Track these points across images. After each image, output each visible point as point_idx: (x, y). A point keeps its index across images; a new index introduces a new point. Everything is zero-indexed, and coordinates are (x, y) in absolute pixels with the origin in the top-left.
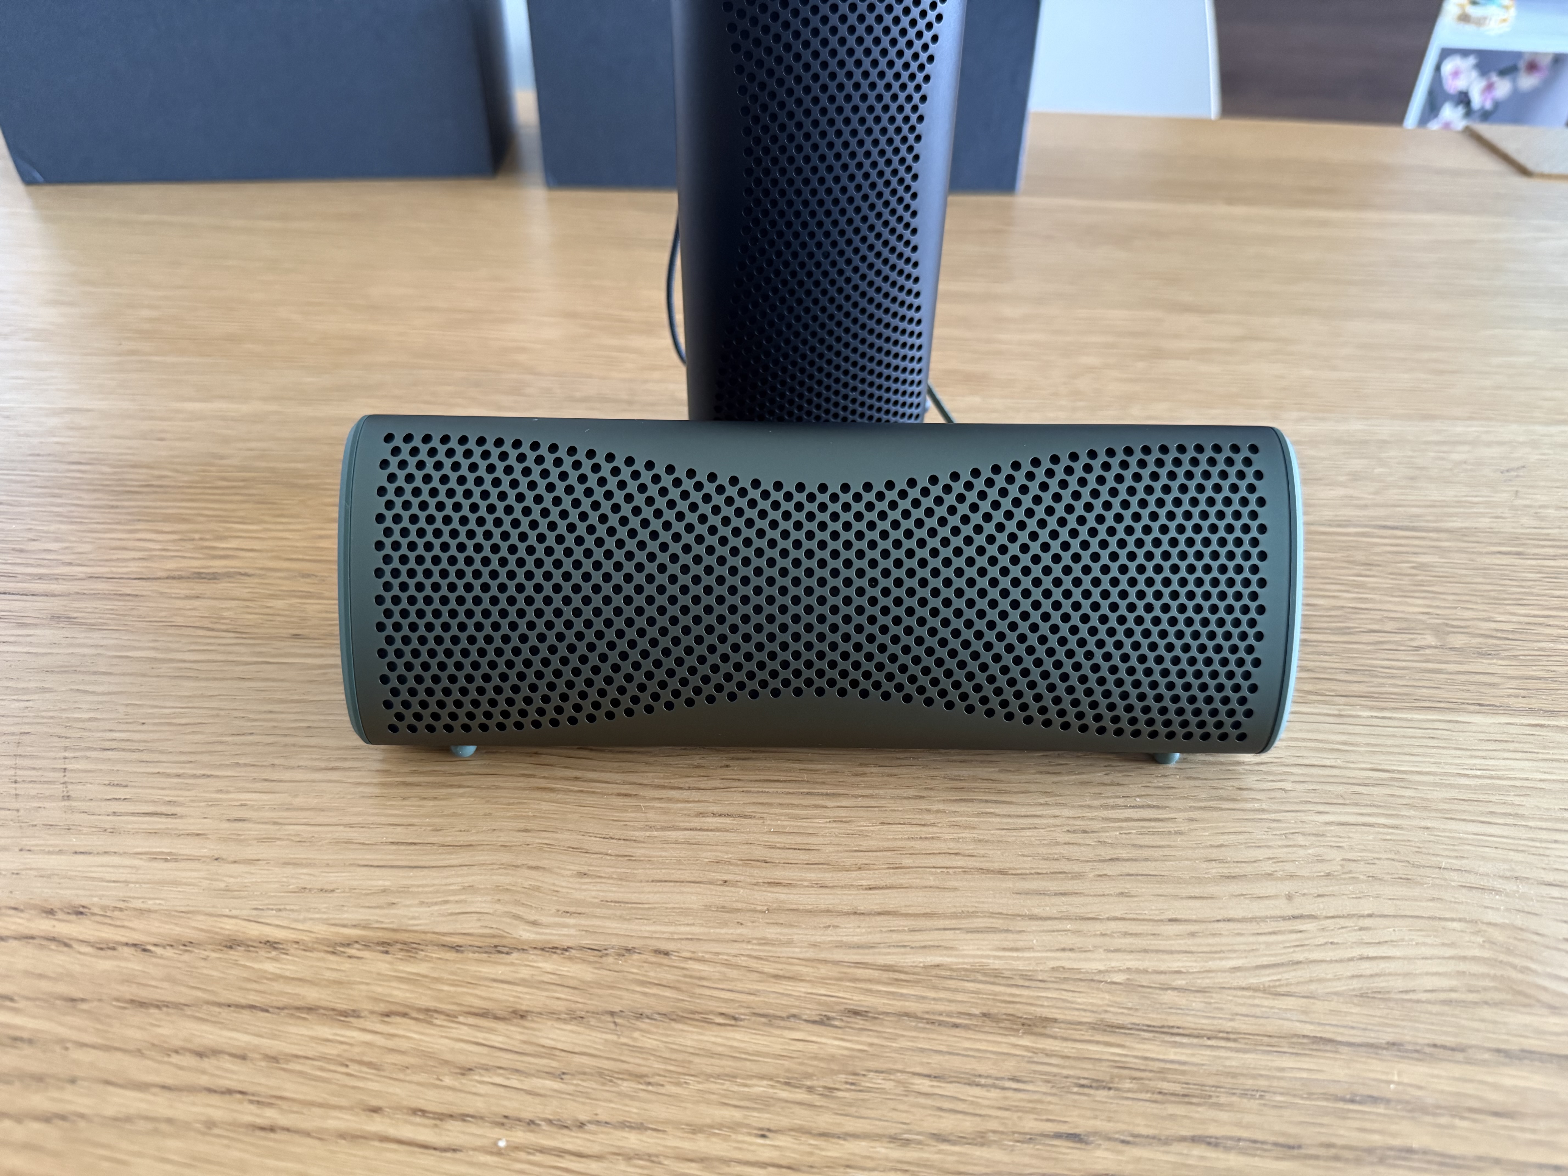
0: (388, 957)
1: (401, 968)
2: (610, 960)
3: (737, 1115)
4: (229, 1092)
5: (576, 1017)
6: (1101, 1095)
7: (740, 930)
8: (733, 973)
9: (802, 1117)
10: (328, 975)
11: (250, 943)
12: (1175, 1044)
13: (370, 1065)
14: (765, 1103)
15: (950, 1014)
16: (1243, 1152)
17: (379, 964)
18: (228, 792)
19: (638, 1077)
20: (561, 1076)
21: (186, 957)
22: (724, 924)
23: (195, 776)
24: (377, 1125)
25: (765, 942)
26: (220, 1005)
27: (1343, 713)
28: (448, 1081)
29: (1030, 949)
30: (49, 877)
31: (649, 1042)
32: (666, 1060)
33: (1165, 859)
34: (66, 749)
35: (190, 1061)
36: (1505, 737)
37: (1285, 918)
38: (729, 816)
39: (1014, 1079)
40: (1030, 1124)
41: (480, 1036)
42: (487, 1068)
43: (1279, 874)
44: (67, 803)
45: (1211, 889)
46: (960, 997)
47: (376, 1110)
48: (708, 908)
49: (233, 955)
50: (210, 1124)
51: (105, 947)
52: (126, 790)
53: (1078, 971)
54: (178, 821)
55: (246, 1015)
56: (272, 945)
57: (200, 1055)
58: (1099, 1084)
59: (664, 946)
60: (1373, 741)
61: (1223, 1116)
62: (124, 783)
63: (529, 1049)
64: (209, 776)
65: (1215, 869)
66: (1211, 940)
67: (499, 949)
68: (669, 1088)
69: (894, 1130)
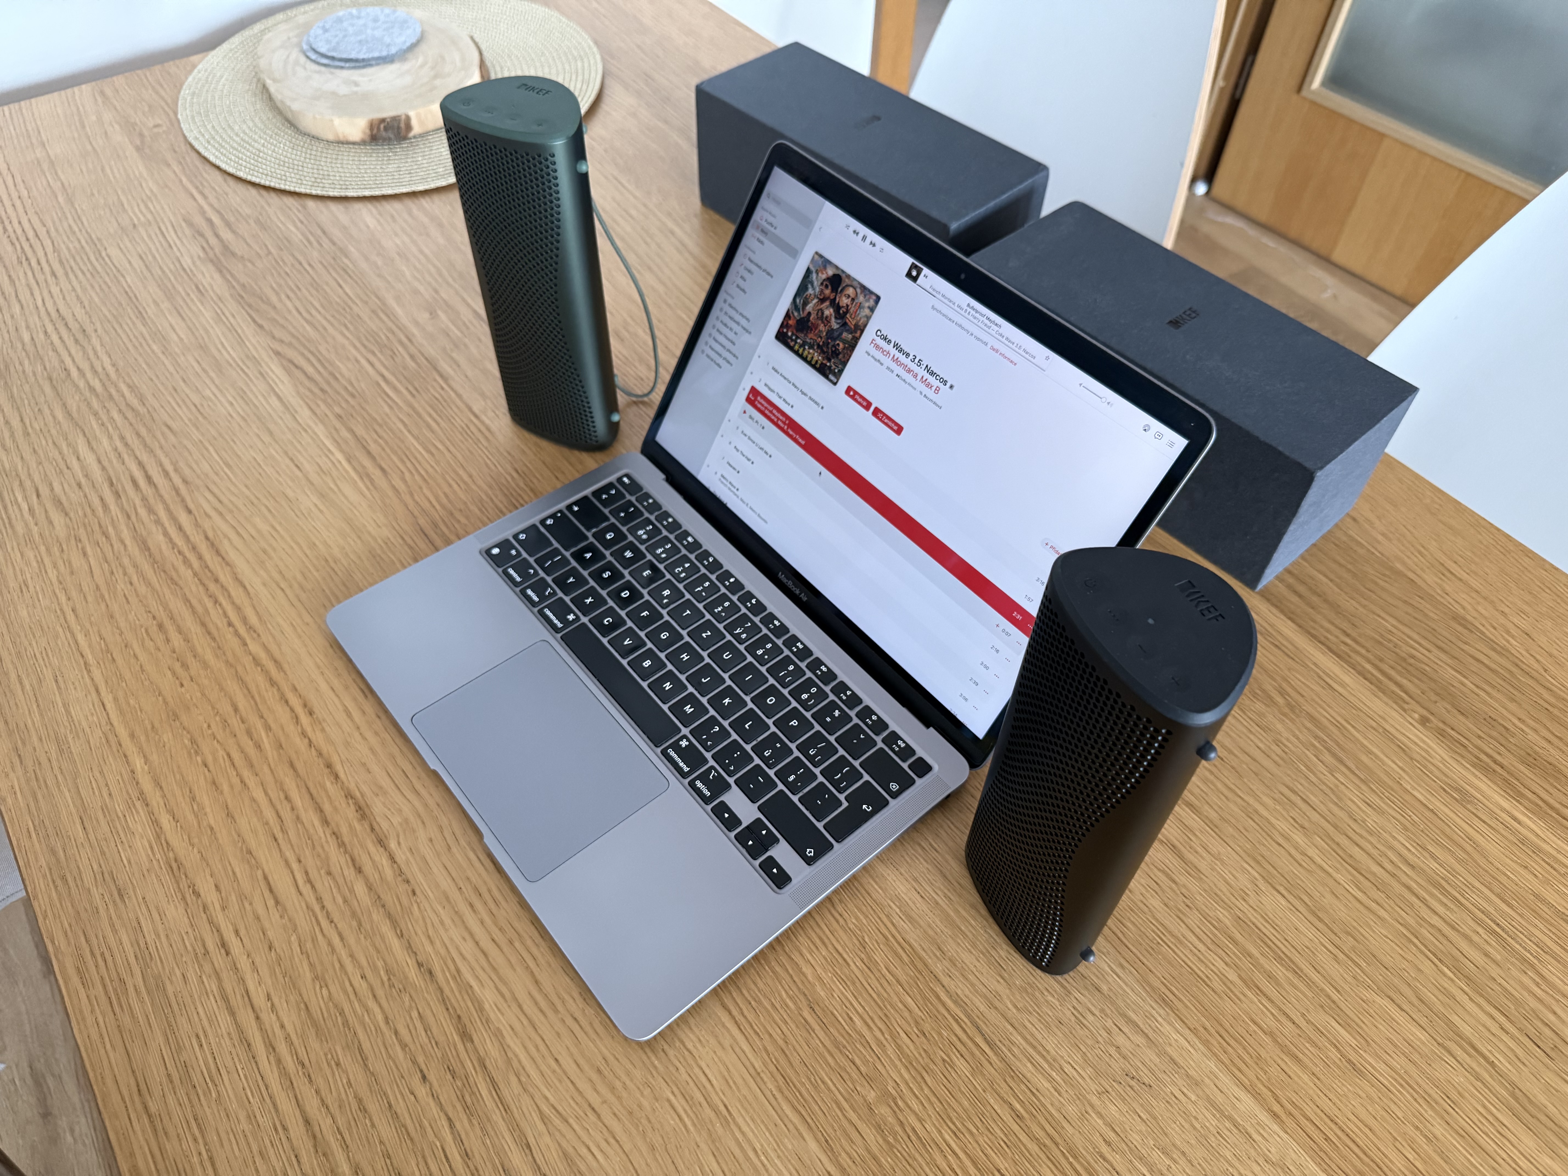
0: (355, 814)
1: (354, 821)
2: (400, 879)
4: (280, 817)
5: (370, 888)
6: (449, 1077)
8: (421, 922)
9: (377, 984)
11: (333, 771)
12: (490, 1091)
13: (314, 845)
14: (374, 969)
15: (451, 1004)
16: (454, 1139)
19: (360, 925)
20: (345, 901)
21: (316, 759)
22: (441, 903)
24: (295, 866)
25: (442, 923)
26: (306, 786)
27: (762, 1073)
28: (323, 872)
29: (503, 1014)
31: (375, 916)
32: (372, 928)
36: (807, 1162)
39: (436, 1043)
40: (421, 1059)
41: (344, 867)
42: (334, 879)
43: (617, 1092)
45: (586, 1067)
46: (462, 1003)
47: (300, 861)
48: (445, 893)
49: (326, 771)
50: (267, 823)
53: (505, 1040)
57: (287, 798)
59: (418, 892)
60: (750, 1097)
63: (349, 884)
65: (601, 1064)
67: (381, 842)
68: (362, 937)
69: (391, 1016)
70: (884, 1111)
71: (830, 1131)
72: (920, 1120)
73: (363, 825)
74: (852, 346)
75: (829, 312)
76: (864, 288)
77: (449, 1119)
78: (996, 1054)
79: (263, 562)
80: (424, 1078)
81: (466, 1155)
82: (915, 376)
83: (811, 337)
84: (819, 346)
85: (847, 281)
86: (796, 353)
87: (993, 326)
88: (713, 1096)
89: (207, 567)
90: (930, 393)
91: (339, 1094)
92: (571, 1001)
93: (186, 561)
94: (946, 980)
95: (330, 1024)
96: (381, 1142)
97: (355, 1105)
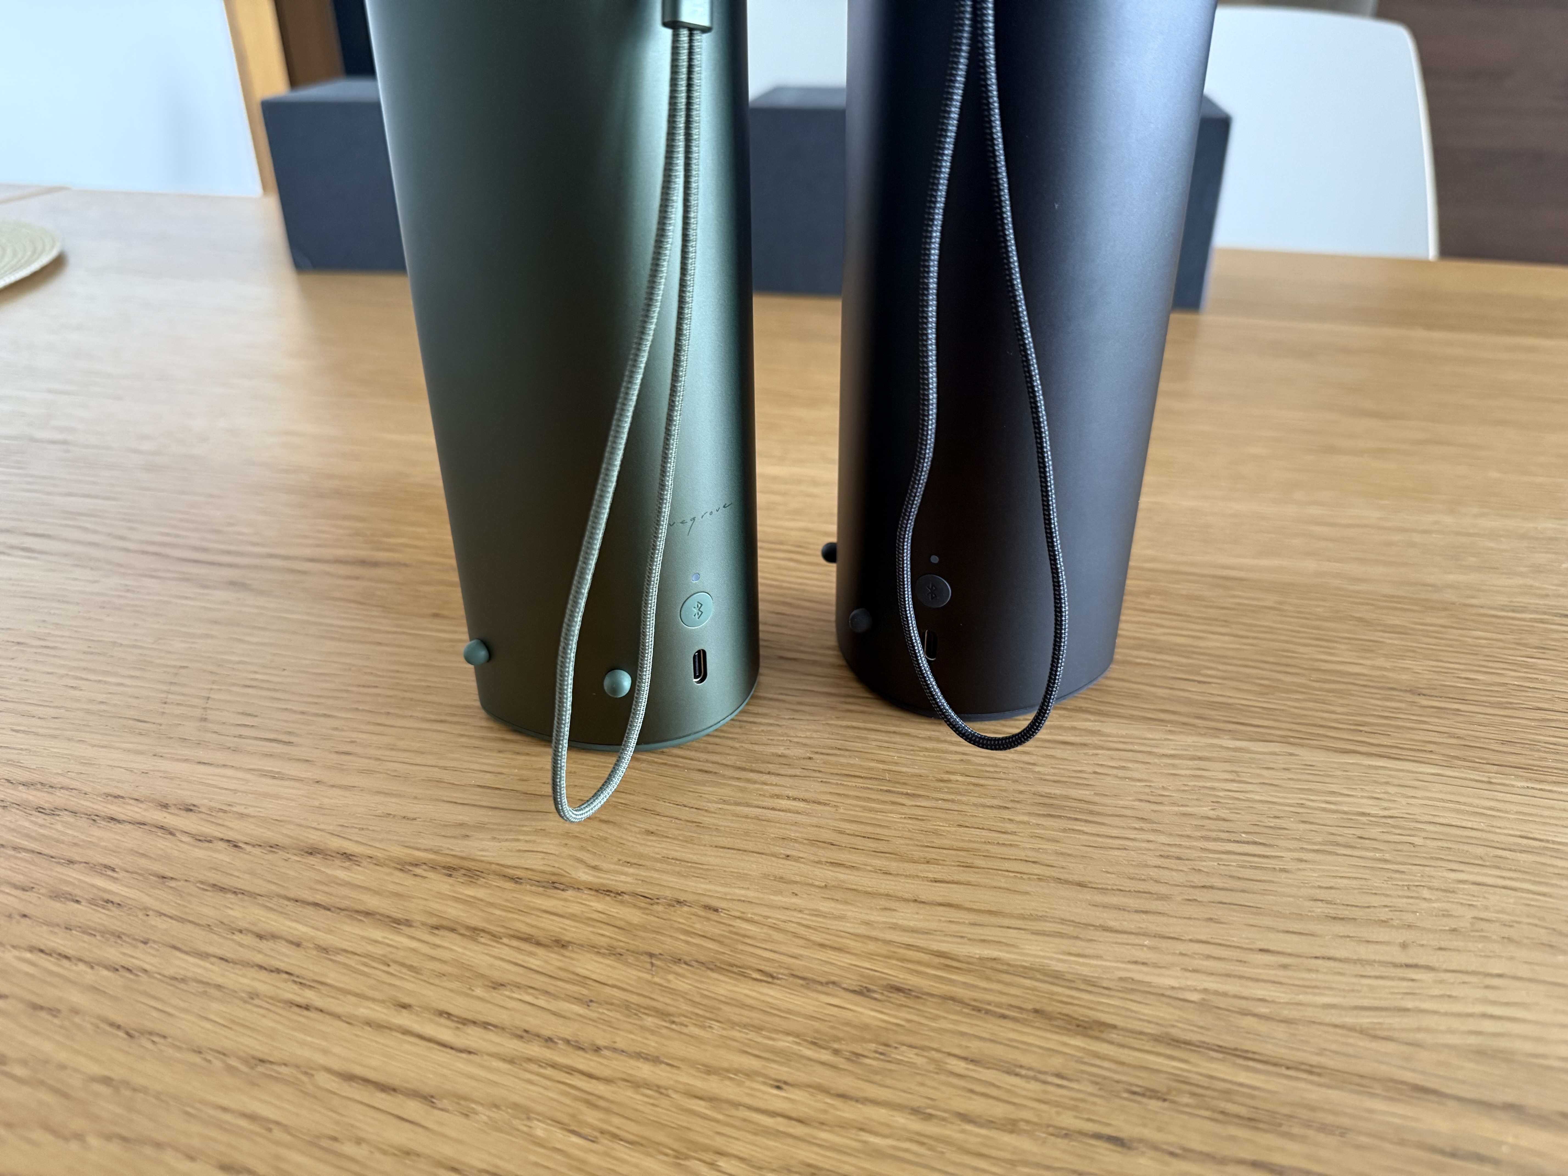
0: (451, 880)
1: (461, 890)
2: (660, 908)
3: (756, 1064)
4: (278, 971)
5: (614, 953)
7: (794, 900)
9: (823, 1076)
10: (392, 887)
11: (329, 853)
12: (1248, 1069)
13: (411, 968)
18: (342, 730)
19: (664, 1016)
21: (270, 857)
22: (780, 893)
23: (316, 715)
24: (404, 1019)
25: (817, 914)
26: (289, 899)
27: (1493, 780)
28: (479, 992)
30: (172, 779)
31: (682, 985)
32: (695, 1004)
33: (1265, 892)
34: (214, 682)
37: (1396, 965)
38: (804, 800)
40: (1068, 1120)
41: (520, 958)
42: (518, 986)
43: (1395, 923)
44: (203, 724)
46: (1013, 991)
47: (405, 1006)
48: (766, 876)
51: (203, 840)
52: (256, 719)
53: (1149, 984)
54: (292, 748)
55: (310, 911)
56: (347, 856)
57: (260, 937)
60: (1528, 810)
62: (255, 714)
64: (329, 716)
65: (1320, 909)
66: (1305, 975)
67: (556, 885)
68: (692, 1029)
73: (487, 886)
80: (1117, 1141)
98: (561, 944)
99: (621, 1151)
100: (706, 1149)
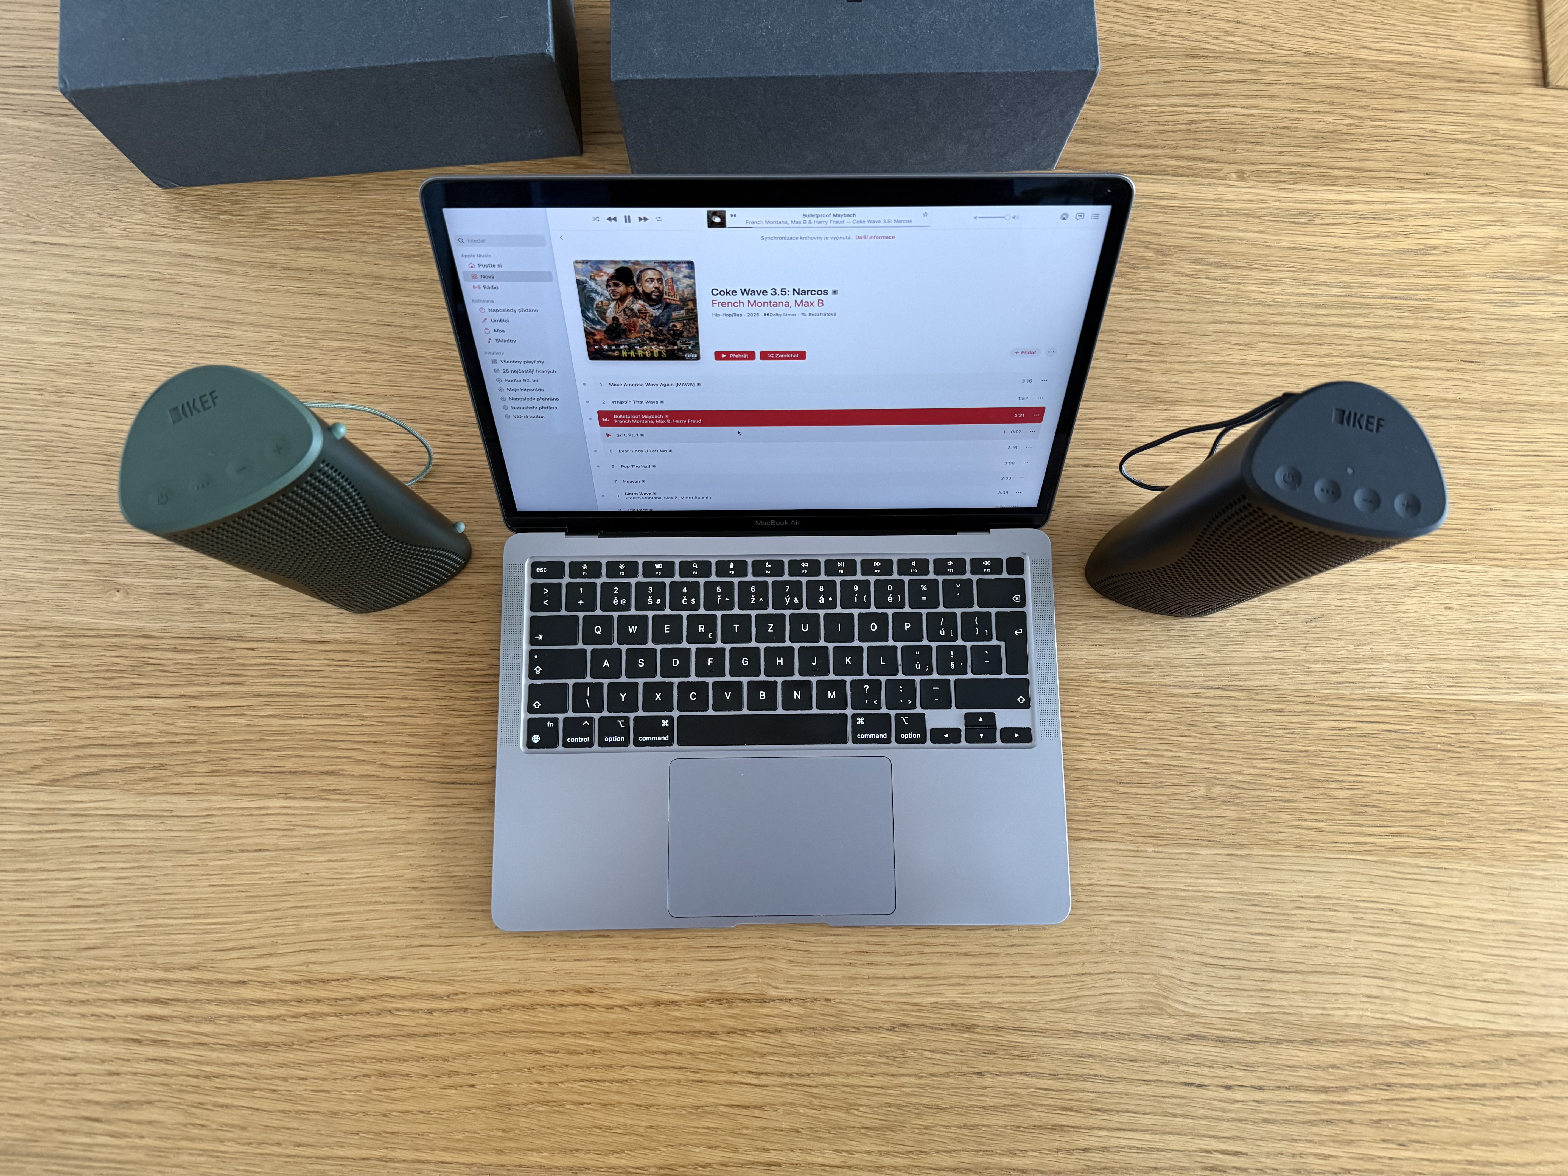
0: (722, 1006)
1: (728, 1011)
2: (810, 1004)
3: (863, 1069)
4: (680, 1068)
5: (799, 1031)
6: (991, 1057)
7: (858, 989)
8: (857, 1009)
9: (885, 1069)
10: (701, 1016)
11: (666, 1003)
12: (1022, 1035)
13: (728, 1054)
14: (871, 1064)
15: (939, 1024)
16: (1037, 1077)
17: (718, 1010)
19: (826, 1055)
20: (797, 1055)
21: (642, 1011)
22: (851, 986)
24: (737, 1078)
25: (867, 994)
26: (664, 1032)
27: (1139, 849)
28: (758, 1060)
29: (973, 993)
30: (569, 973)
31: (828, 1041)
32: (835, 1048)
33: (1036, 944)
35: (662, 1057)
36: (1212, 863)
37: (1078, 975)
39: (961, 1051)
40: (965, 1069)
41: (766, 1041)
42: (771, 1054)
46: (944, 1016)
47: (735, 1073)
48: (844, 977)
50: (679, 1081)
51: (609, 1008)
53: (992, 1003)
55: (675, 1036)
56: (674, 1003)
57: (665, 1053)
58: (991, 1052)
59: (830, 997)
60: (1148, 868)
61: (1033, 1064)
63: (784, 1045)
65: (1056, 949)
66: (1046, 987)
67: (763, 1000)
68: (837, 1059)
69: (917, 1072)
70: (1217, 790)
71: (1206, 834)
72: (1240, 773)
73: (737, 1007)
74: (692, 318)
75: (638, 305)
76: (665, 264)
77: (1021, 1073)
78: (1237, 691)
79: (370, 947)
80: (980, 1074)
81: (1054, 1076)
82: (787, 304)
83: (633, 338)
84: (651, 339)
85: (639, 268)
86: (629, 358)
87: (846, 219)
88: (1130, 890)
89: (336, 1000)
90: (815, 309)
91: (951, 1138)
92: (998, 940)
93: (312, 1016)
94: (1167, 681)
95: (892, 1118)
96: (1005, 1127)
97: (966, 1132)
98: (778, 1031)
99: (830, 1112)
100: (855, 1105)
